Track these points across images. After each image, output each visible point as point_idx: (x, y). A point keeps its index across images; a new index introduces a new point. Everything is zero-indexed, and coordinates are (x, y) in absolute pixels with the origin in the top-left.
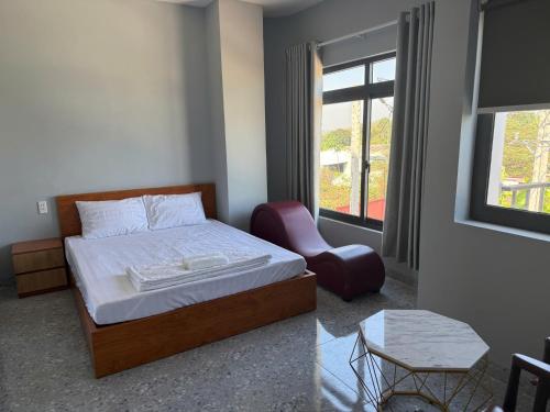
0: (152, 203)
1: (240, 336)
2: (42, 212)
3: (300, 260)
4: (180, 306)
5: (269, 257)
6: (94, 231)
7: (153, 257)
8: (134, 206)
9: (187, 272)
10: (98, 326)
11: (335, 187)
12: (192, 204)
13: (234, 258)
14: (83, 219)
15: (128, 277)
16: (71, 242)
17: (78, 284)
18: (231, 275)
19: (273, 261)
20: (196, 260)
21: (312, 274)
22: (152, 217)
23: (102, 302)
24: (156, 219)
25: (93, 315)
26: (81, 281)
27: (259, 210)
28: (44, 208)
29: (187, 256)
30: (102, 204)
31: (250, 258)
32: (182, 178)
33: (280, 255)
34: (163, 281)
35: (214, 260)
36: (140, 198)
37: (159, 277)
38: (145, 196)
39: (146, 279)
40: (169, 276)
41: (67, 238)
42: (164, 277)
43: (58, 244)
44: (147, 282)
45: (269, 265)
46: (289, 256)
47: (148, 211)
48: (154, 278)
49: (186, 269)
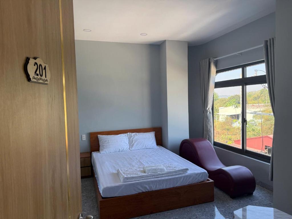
0: (131, 137)
1: (171, 211)
2: (83, 140)
3: (205, 172)
4: (141, 192)
5: (187, 169)
6: (105, 150)
7: (130, 164)
8: (123, 138)
9: (145, 174)
10: (103, 198)
11: (234, 128)
12: (150, 138)
13: (169, 168)
14: (101, 144)
15: (118, 174)
16: (95, 155)
17: (96, 176)
18: (167, 178)
19: (189, 172)
20: (150, 168)
21: (211, 181)
22: (131, 144)
23: (105, 186)
24: (133, 145)
25: (101, 192)
26: (97, 174)
27: (184, 143)
28: (84, 138)
29: (146, 165)
30: (109, 136)
31: (177, 169)
32: (146, 124)
33: (194, 169)
34: (133, 178)
35: (158, 169)
36: (126, 134)
37: (132, 176)
38: (128, 133)
39: (125, 176)
40: (136, 176)
41: (93, 152)
42: (134, 176)
43: (89, 155)
44: (125, 178)
45: (187, 174)
46: (199, 170)
47: (129, 140)
48: (129, 176)
49: (145, 172)
